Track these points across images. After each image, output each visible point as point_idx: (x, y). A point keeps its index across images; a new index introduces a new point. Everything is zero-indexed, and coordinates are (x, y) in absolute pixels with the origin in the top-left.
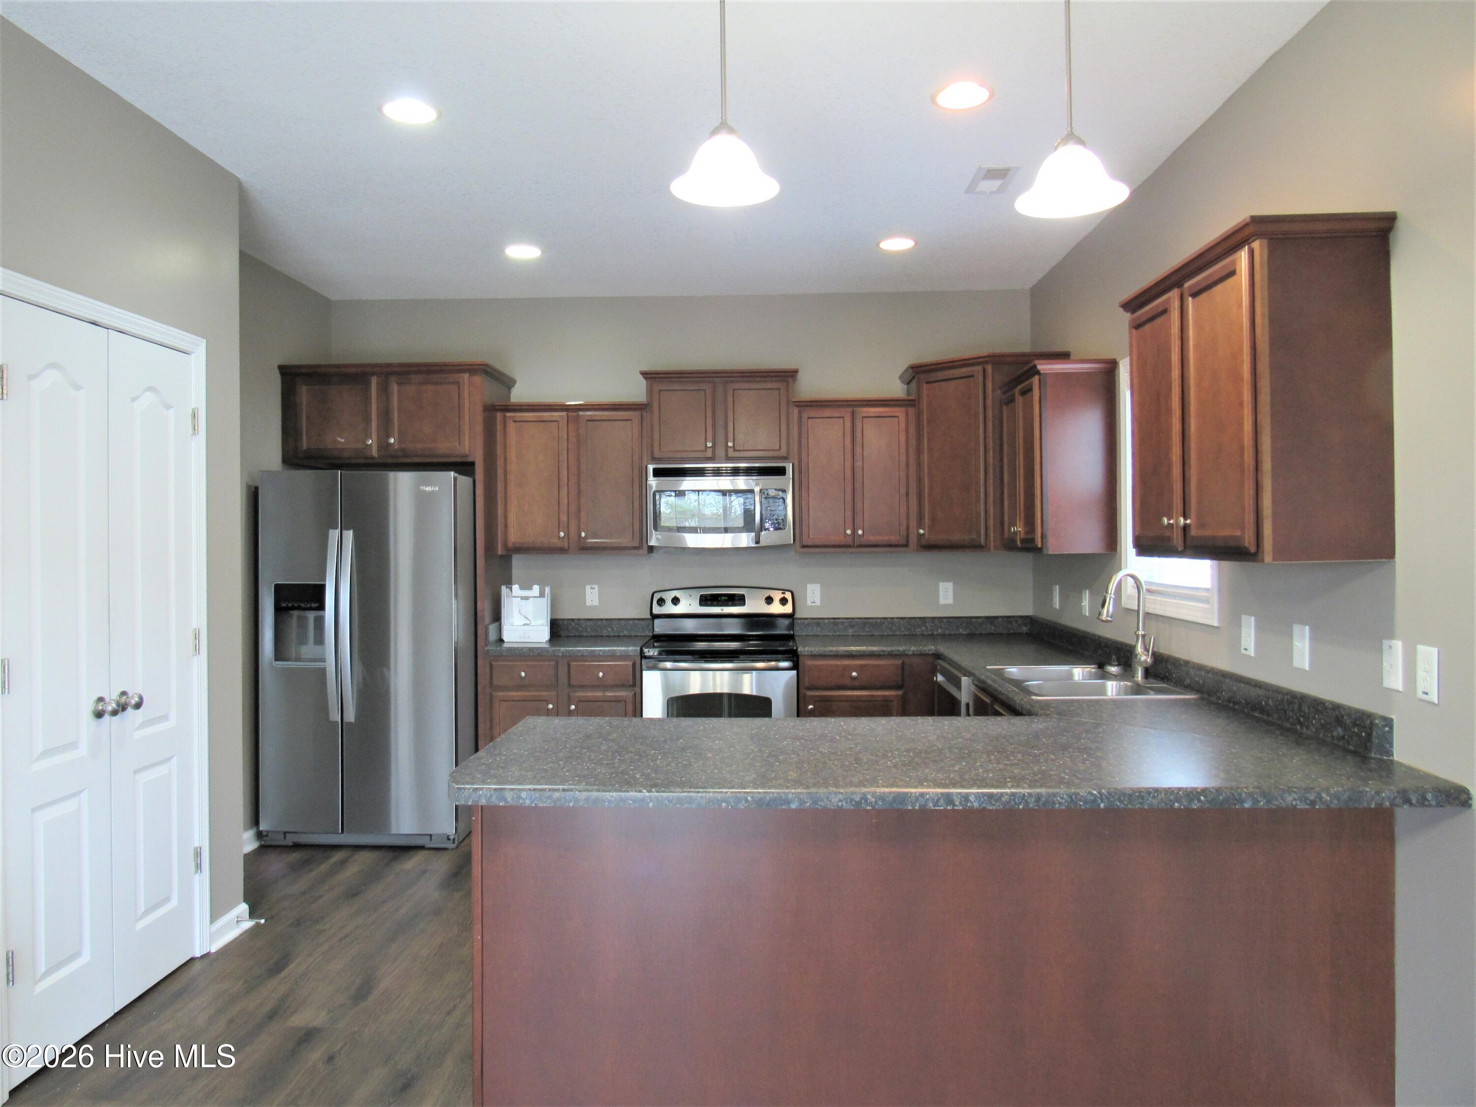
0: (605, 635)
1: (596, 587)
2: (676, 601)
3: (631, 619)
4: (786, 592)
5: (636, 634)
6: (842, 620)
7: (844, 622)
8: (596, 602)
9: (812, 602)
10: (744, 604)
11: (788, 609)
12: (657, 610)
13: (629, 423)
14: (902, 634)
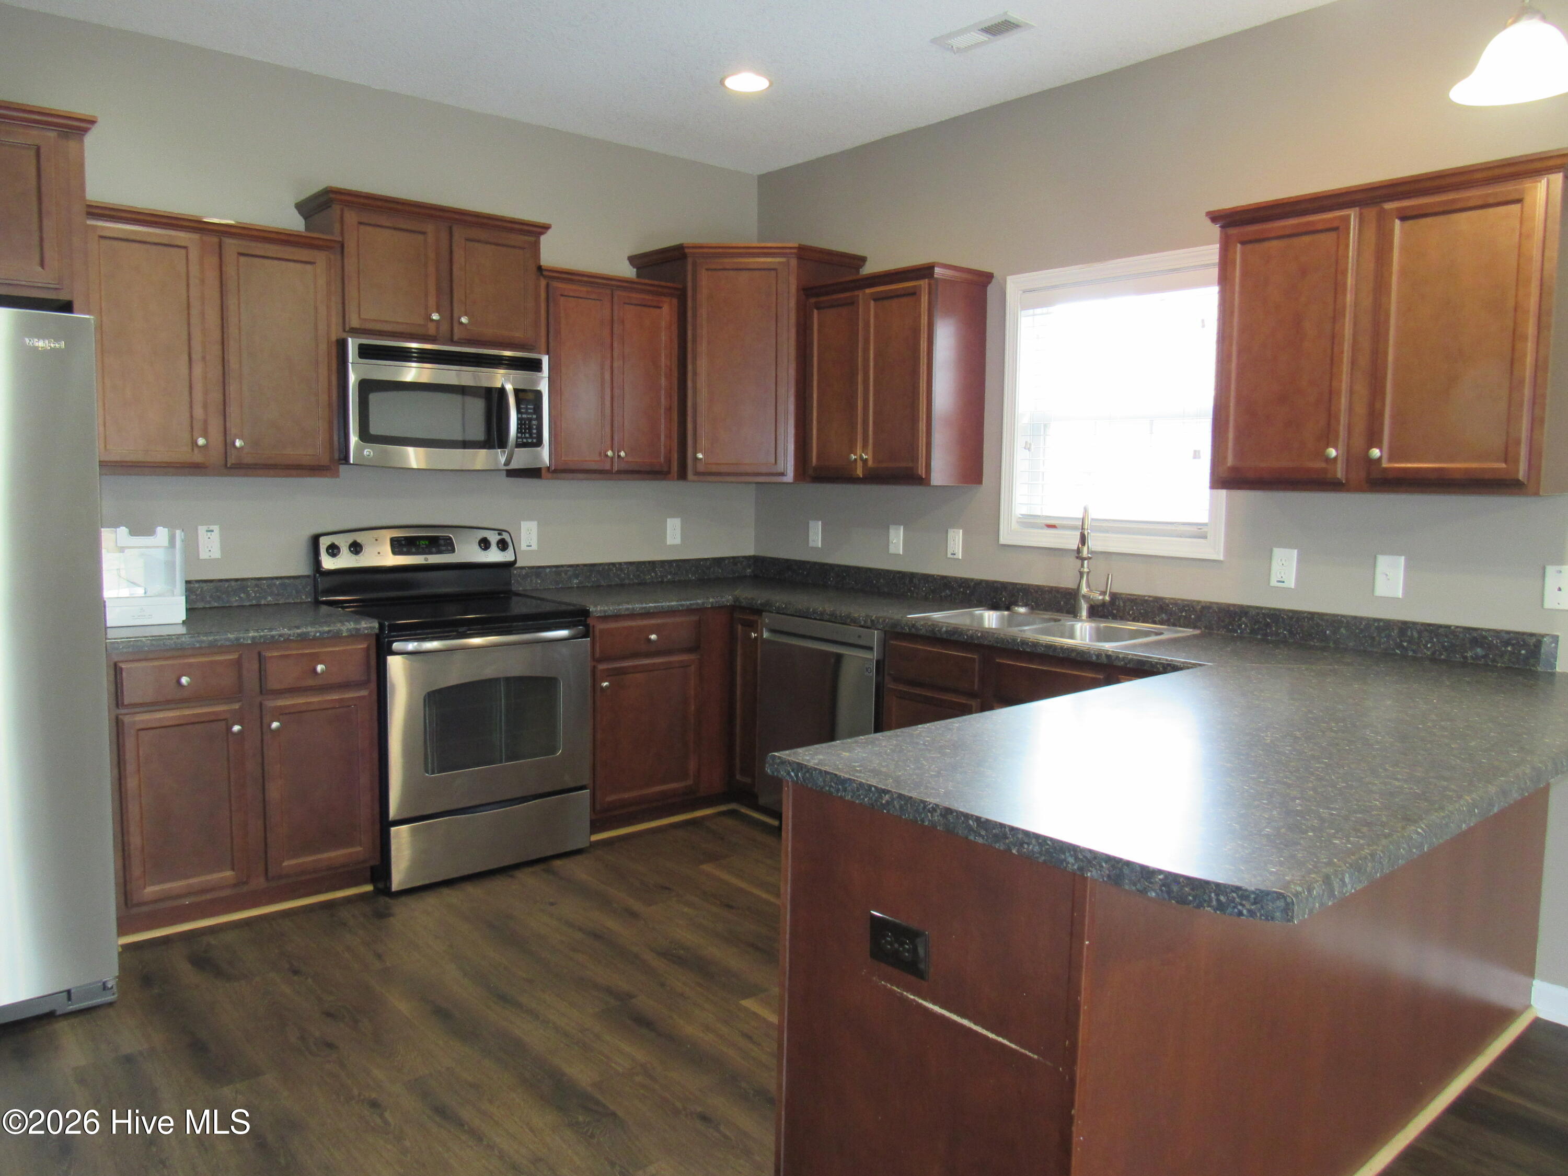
0: (235, 604)
1: (216, 528)
2: (356, 548)
3: (277, 578)
4: (504, 533)
5: (287, 601)
6: (565, 568)
7: (568, 571)
8: (216, 554)
9: (528, 546)
10: (453, 551)
11: (507, 557)
12: (328, 563)
13: (309, 267)
14: (631, 582)
